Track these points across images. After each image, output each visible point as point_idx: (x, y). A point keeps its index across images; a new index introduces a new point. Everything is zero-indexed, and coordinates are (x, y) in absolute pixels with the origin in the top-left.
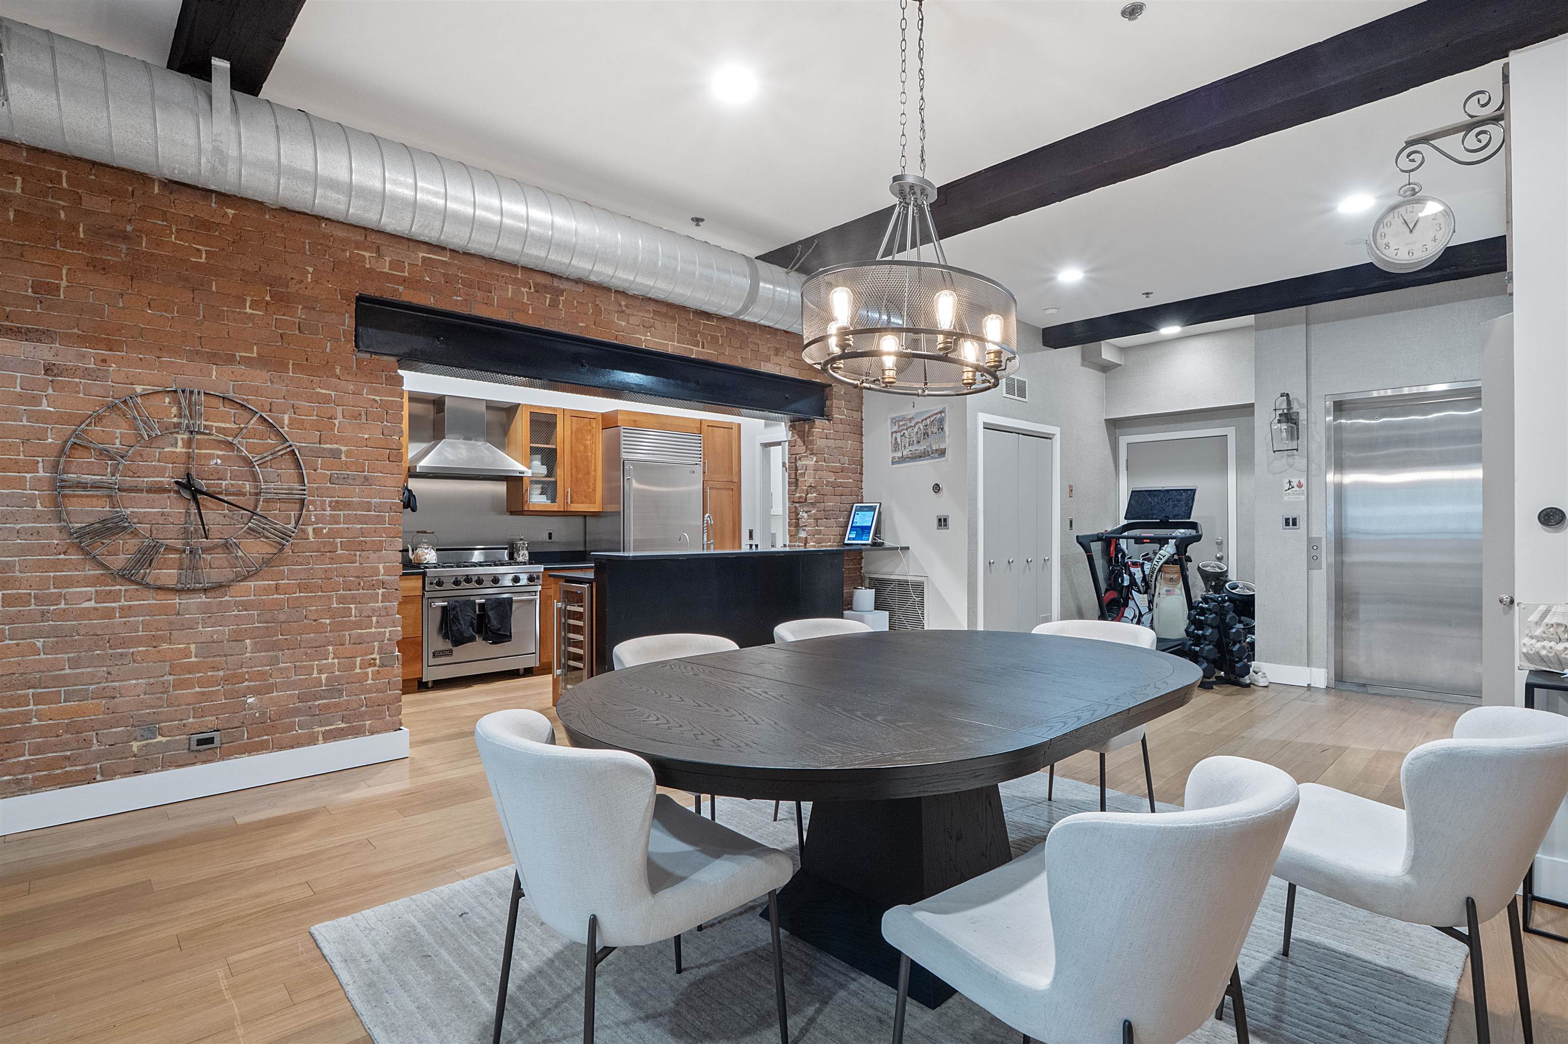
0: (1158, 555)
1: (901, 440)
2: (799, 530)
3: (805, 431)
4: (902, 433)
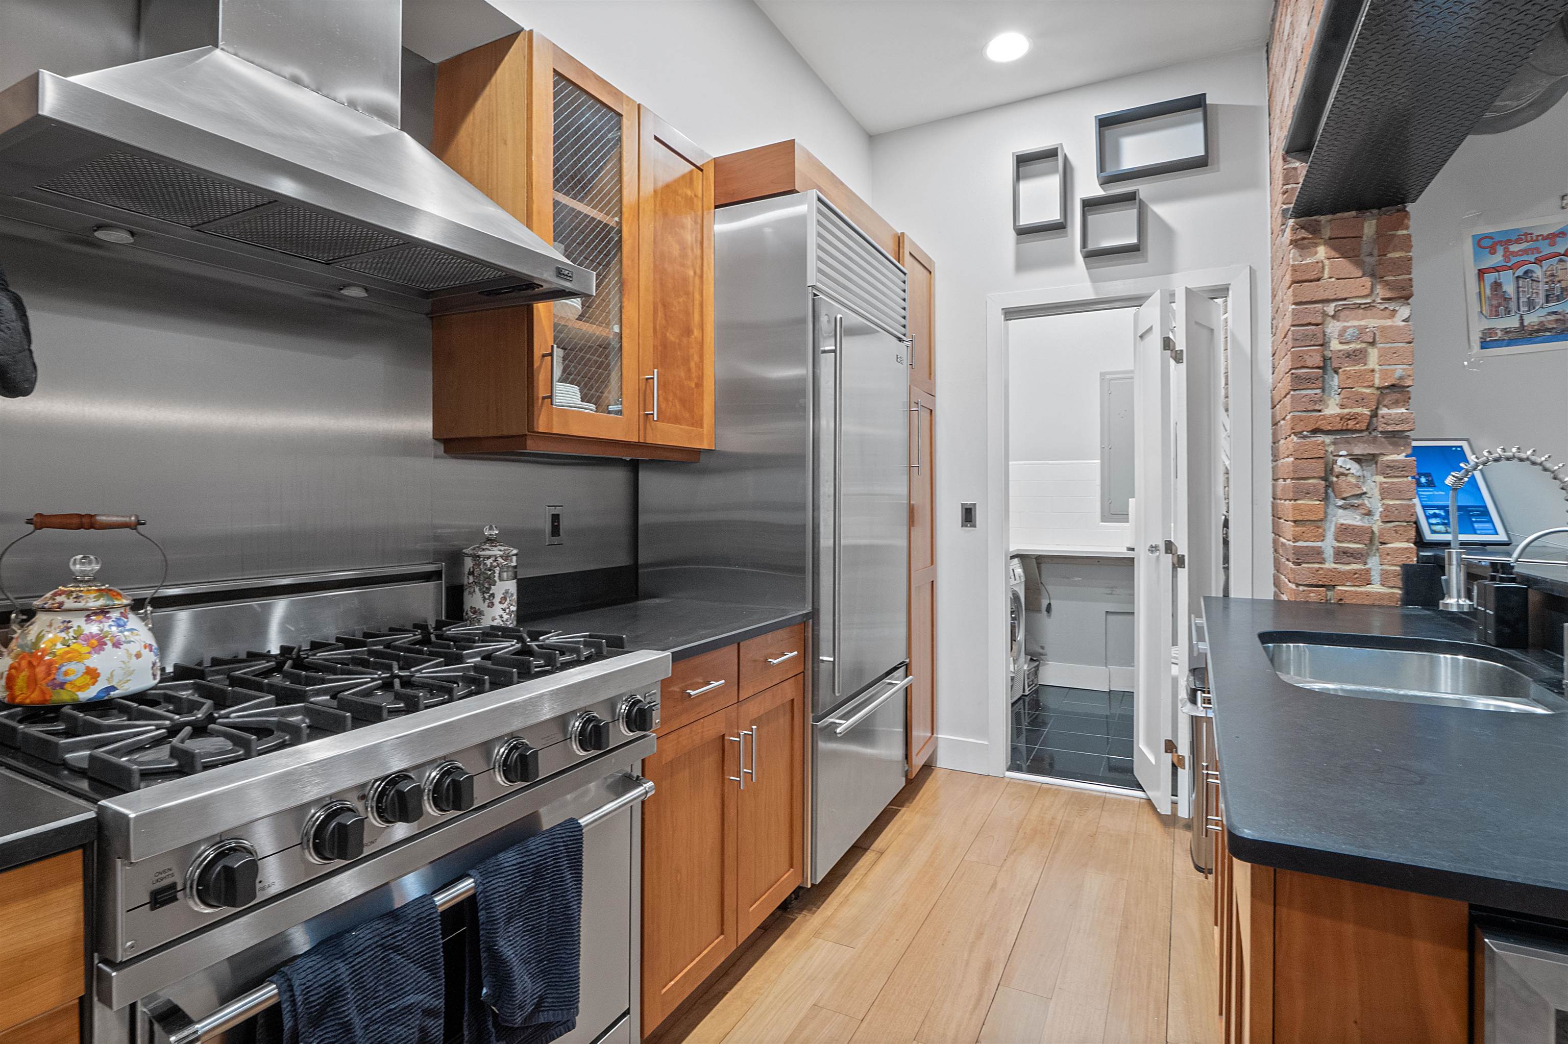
1: (1518, 287)
2: (1331, 507)
3: (1365, 238)
4: (1520, 272)
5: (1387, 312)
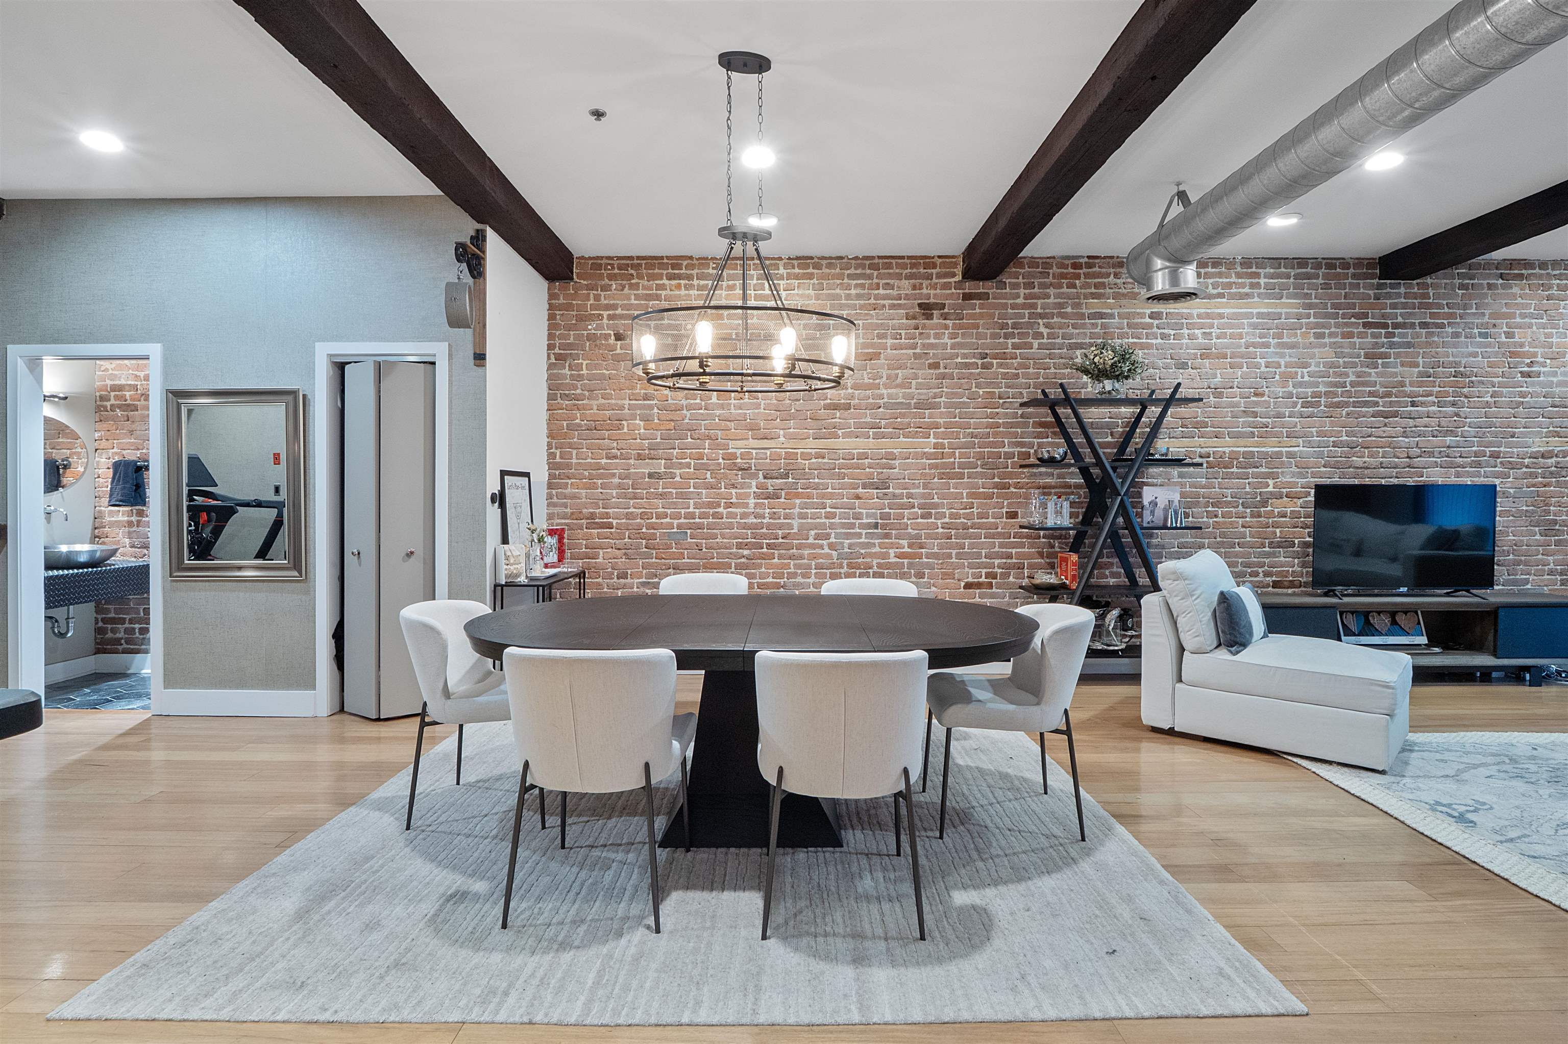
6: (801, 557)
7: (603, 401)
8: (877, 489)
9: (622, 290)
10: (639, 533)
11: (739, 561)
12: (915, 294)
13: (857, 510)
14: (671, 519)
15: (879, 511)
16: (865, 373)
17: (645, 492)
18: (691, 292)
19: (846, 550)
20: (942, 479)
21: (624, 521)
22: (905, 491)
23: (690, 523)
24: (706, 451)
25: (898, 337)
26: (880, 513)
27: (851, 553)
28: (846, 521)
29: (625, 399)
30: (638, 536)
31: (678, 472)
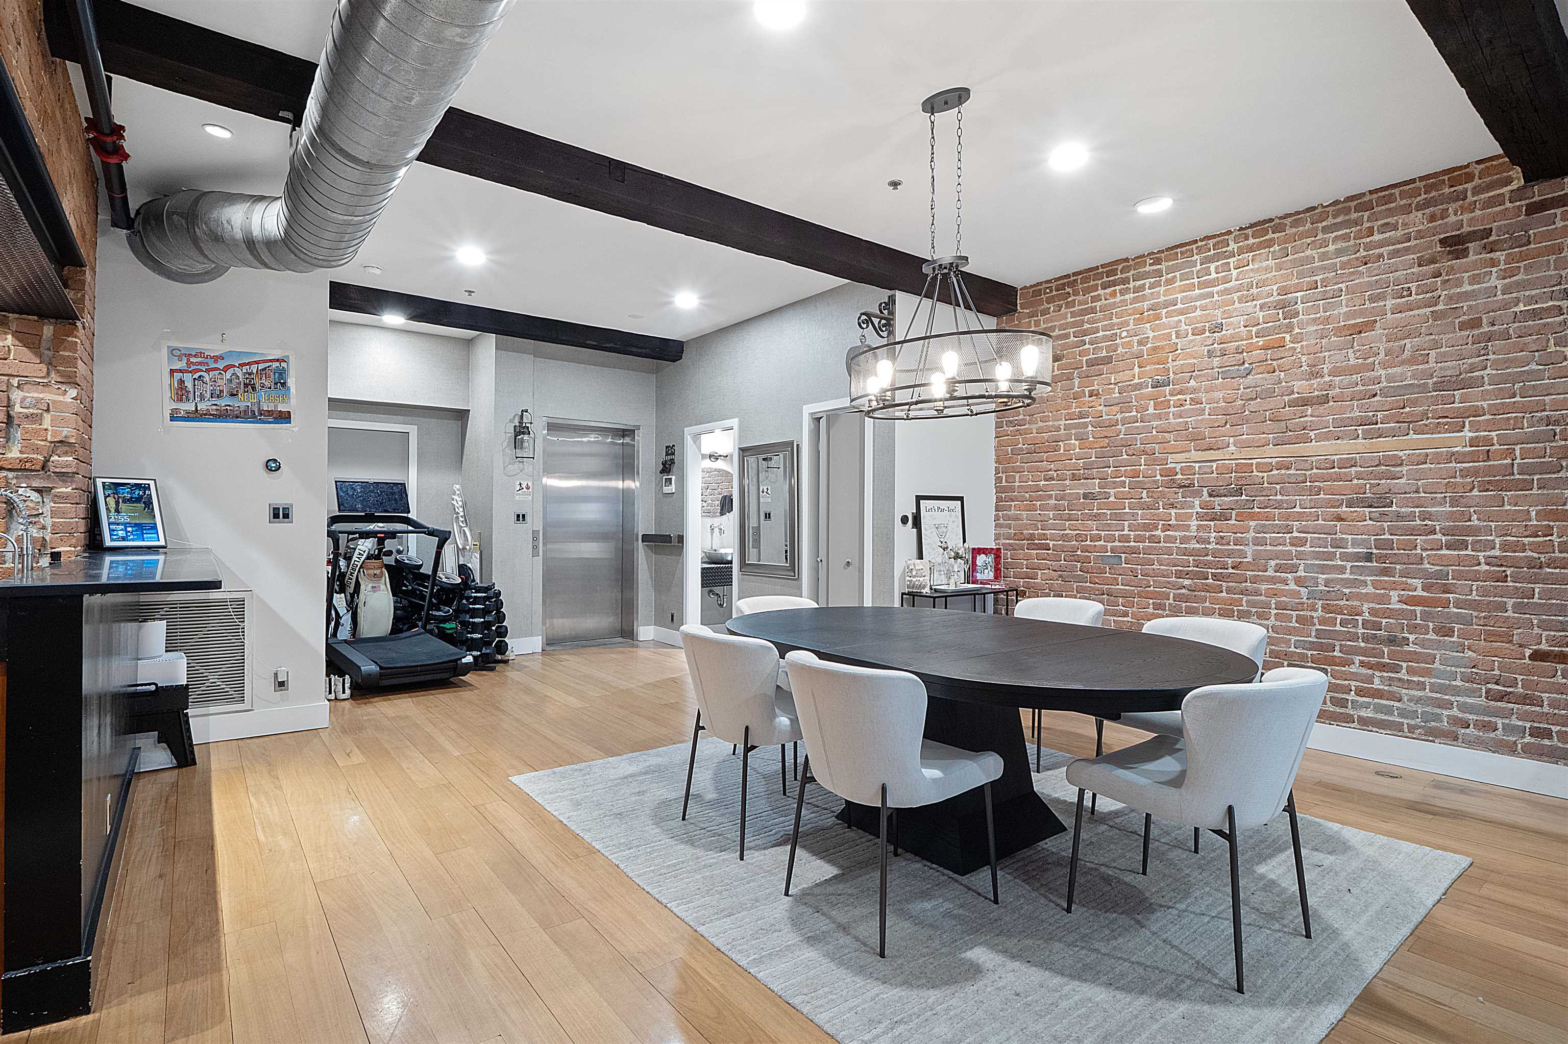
0: (357, 551)
1: (195, 385)
2: (14, 523)
3: (44, 337)
4: (196, 376)
5: (60, 391)
6: (1257, 593)
7: (1042, 424)
8: (1370, 506)
9: (1059, 311)
10: (1074, 556)
11: (1179, 591)
12: (1435, 228)
13: (1339, 535)
14: (1105, 541)
15: (1373, 538)
16: (1351, 350)
17: (1080, 513)
18: (1127, 297)
19: (1321, 588)
20: (1487, 490)
21: (1060, 542)
22: (1417, 510)
23: (1124, 546)
24: (1142, 468)
25: (1405, 293)
26: (1375, 540)
27: (1328, 592)
28: (1321, 549)
29: (1061, 420)
30: (1072, 558)
31: (1112, 491)
